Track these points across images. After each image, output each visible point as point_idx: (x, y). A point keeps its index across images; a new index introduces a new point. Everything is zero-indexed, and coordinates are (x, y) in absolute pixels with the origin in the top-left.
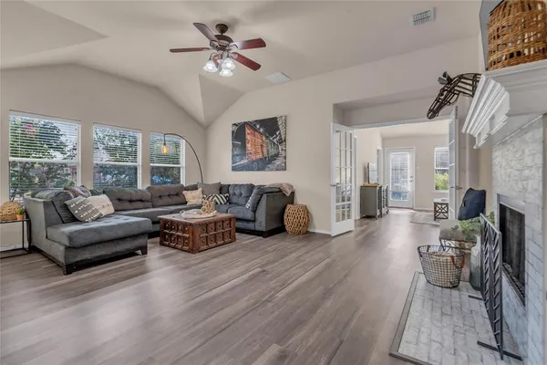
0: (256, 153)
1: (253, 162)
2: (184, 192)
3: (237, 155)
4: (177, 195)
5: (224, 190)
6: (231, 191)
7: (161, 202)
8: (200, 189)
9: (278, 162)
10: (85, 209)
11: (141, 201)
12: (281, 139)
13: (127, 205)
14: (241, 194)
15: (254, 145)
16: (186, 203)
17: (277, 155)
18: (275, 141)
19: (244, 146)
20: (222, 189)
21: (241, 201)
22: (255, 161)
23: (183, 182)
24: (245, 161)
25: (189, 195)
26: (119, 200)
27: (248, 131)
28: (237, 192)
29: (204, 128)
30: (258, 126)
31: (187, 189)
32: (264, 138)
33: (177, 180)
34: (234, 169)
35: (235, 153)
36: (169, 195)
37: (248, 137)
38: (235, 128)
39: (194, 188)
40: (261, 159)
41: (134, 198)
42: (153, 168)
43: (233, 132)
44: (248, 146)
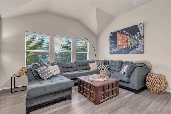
0: (123, 45)
1: (121, 50)
2: (89, 64)
3: (112, 47)
4: (86, 65)
5: (107, 63)
6: (110, 64)
7: (79, 68)
8: (96, 63)
9: (138, 49)
10: (45, 73)
11: (72, 67)
12: (140, 36)
13: (66, 69)
14: (116, 66)
15: (122, 41)
16: (90, 69)
17: (137, 45)
18: (136, 37)
19: (116, 43)
20: (106, 63)
21: (116, 69)
22: (123, 49)
23: (88, 59)
24: (117, 50)
25: (91, 65)
26: (63, 67)
27: (118, 35)
28: (113, 64)
29: (97, 37)
30: (125, 32)
31: (90, 62)
32: (128, 37)
33: (86, 58)
34: (111, 53)
35: (112, 46)
36: (83, 65)
37: (119, 38)
38: (111, 35)
39: (93, 62)
40: (126, 48)
41: (68, 66)
42: (77, 53)
43: (110, 37)
44: (119, 42)
